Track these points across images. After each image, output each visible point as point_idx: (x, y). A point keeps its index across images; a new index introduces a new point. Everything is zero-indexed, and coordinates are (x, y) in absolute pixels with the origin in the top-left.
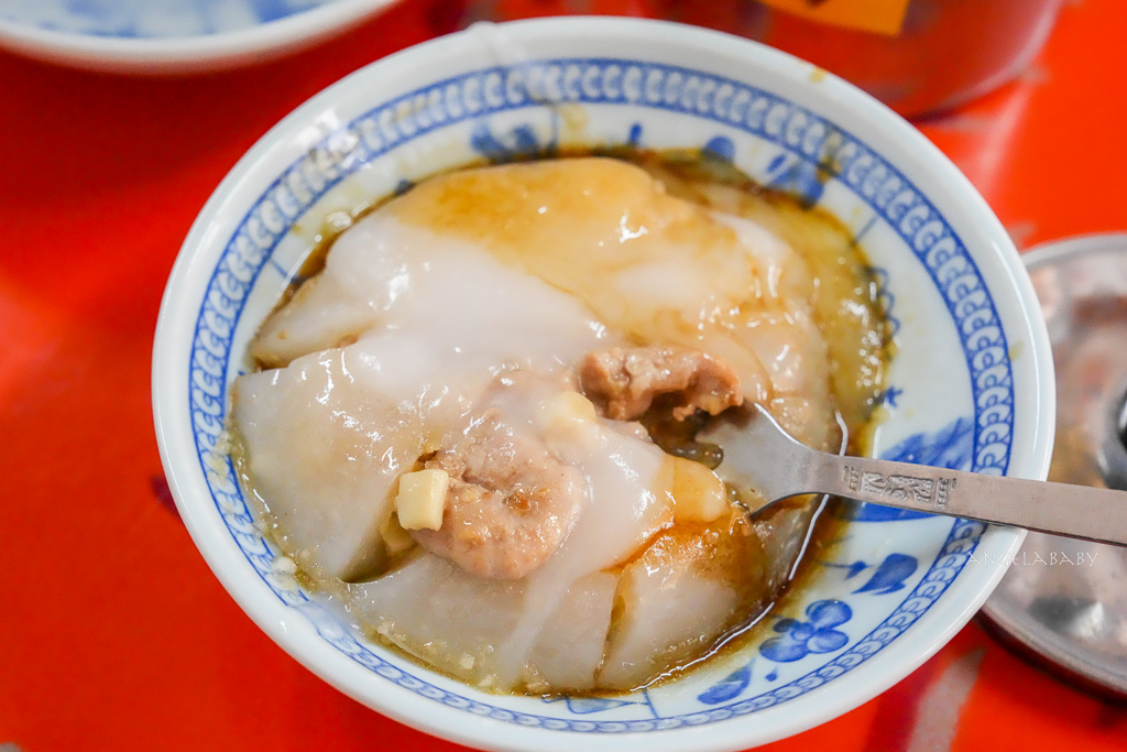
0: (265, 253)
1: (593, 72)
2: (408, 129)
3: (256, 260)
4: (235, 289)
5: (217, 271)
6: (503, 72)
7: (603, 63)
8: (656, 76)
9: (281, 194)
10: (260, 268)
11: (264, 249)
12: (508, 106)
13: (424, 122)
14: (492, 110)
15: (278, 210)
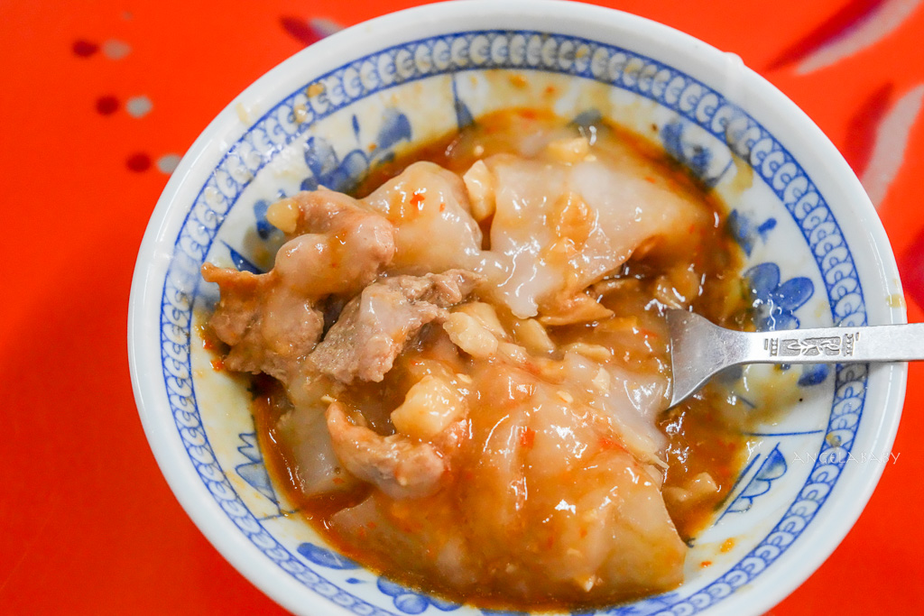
0: (453, 67)
1: (779, 157)
2: (629, 81)
3: (442, 65)
4: (408, 68)
5: (403, 46)
6: (722, 101)
7: (789, 157)
8: (812, 199)
9: (500, 42)
10: (440, 72)
11: (453, 64)
12: (707, 127)
13: (644, 86)
14: (696, 121)
15: (489, 49)
